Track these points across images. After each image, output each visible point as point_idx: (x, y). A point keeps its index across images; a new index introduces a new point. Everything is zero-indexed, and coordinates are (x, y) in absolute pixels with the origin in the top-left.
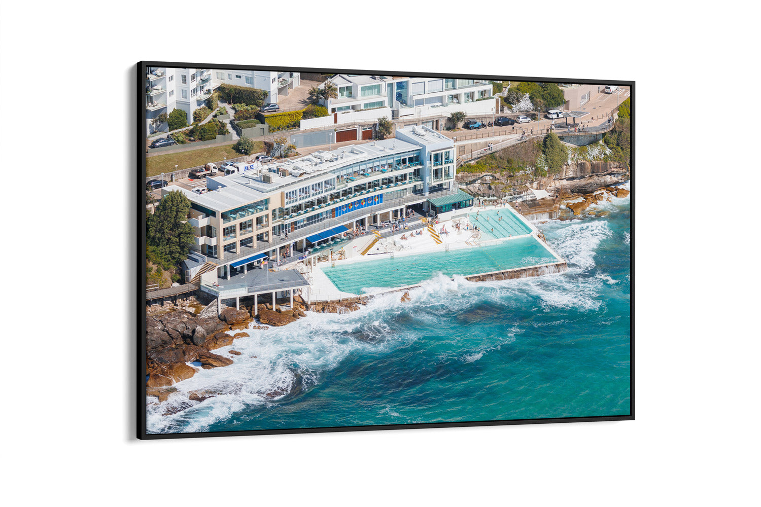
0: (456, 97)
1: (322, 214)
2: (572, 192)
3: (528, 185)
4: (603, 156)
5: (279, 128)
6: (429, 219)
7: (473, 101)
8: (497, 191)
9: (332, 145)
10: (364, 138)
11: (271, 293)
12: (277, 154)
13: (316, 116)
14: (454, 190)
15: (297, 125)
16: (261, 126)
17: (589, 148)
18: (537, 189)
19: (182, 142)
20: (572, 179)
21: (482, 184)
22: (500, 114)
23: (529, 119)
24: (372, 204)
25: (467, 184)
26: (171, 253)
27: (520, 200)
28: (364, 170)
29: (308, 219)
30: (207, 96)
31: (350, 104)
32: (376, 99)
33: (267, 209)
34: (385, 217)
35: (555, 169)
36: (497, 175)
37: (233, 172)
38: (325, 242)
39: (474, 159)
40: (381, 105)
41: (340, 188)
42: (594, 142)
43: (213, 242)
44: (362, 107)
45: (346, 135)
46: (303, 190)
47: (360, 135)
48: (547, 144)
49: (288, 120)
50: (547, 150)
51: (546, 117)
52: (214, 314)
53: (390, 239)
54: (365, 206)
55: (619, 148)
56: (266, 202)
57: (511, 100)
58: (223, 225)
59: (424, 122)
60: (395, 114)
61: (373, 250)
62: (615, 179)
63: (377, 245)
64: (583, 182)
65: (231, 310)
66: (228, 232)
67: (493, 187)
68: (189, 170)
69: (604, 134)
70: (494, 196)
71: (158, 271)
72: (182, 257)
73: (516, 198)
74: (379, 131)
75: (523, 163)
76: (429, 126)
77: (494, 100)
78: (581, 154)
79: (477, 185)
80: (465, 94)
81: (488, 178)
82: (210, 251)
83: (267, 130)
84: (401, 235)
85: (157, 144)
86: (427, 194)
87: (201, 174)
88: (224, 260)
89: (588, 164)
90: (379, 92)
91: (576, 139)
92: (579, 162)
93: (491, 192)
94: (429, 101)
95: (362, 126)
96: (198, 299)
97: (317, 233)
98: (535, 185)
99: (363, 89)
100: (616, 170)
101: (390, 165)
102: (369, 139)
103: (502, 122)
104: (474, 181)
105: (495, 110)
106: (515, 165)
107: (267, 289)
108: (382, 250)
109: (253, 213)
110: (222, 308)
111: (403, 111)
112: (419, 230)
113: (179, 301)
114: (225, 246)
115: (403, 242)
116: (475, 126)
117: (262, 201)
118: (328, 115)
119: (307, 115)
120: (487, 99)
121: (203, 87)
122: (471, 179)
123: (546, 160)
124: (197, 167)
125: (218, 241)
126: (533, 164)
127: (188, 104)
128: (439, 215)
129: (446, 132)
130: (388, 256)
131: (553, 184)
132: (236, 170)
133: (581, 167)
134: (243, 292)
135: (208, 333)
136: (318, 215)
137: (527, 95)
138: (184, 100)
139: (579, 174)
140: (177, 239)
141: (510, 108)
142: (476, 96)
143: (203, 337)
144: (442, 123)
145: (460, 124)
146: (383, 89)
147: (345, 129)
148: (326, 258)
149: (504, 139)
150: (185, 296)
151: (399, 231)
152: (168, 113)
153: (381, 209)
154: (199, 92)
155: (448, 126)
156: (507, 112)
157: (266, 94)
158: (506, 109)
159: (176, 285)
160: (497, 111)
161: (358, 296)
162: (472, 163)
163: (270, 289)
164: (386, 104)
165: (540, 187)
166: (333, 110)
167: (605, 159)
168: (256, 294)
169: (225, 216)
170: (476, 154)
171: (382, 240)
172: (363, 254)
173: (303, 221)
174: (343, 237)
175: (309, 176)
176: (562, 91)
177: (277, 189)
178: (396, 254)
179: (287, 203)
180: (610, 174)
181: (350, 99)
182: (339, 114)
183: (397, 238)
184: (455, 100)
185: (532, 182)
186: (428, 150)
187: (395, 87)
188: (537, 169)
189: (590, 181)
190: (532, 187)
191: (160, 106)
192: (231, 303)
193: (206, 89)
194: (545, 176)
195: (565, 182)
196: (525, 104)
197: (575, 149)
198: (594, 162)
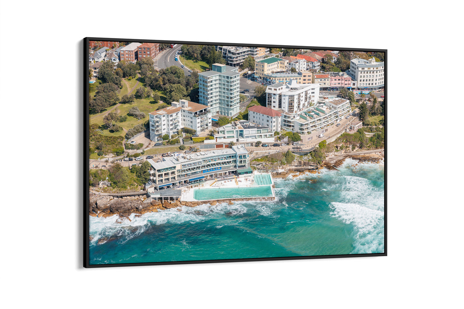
0: (261, 136)
1: (197, 172)
2: (295, 171)
3: (278, 167)
4: (308, 159)
5: (197, 142)
6: (237, 176)
7: (267, 137)
8: (266, 168)
9: (214, 149)
10: (225, 147)
11: (168, 197)
12: (193, 151)
13: (209, 139)
14: (248, 168)
15: (203, 141)
16: (191, 141)
17: (303, 156)
18: (282, 169)
19: (164, 145)
20: (297, 166)
21: (262, 165)
22: (276, 142)
23: (286, 145)
24: (217, 170)
25: (256, 165)
26: (142, 180)
27: (275, 172)
28: (215, 159)
29: (192, 173)
30: (177, 131)
31: (223, 136)
32: (231, 135)
33: (175, 169)
34: (221, 175)
35: (289, 162)
36: (267, 163)
37: (173, 156)
38: (196, 181)
39: (260, 157)
40: (233, 137)
41: (204, 164)
42: (306, 154)
43: (155, 179)
44: (226, 137)
45: (219, 146)
46: (194, 163)
47: (224, 146)
48: (287, 155)
49: (200, 140)
50: (286, 156)
51: (293, 144)
52: (149, 202)
53: (220, 182)
54: (215, 170)
55: (315, 157)
56: (175, 167)
57: (280, 138)
58: (157, 174)
59: (247, 143)
60: (237, 140)
61: (214, 185)
62: (312, 167)
63: (215, 183)
64: (300, 167)
65: (155, 201)
66: (160, 176)
67: (265, 167)
68: (162, 154)
69: (310, 152)
70: (265, 170)
71: (137, 186)
72: (145, 182)
73: (274, 171)
74: (230, 146)
75: (277, 160)
76: (249, 145)
77: (274, 138)
78: (300, 158)
79: (260, 166)
80: (264, 135)
81: (264, 164)
82: (154, 182)
83: (192, 143)
84: (224, 181)
85: (156, 145)
86: (237, 168)
87: (165, 155)
88: (158, 185)
89: (302, 162)
90: (233, 133)
91: (300, 153)
92: (299, 161)
93: (264, 169)
94: (251, 137)
95: (225, 143)
96: (147, 196)
97: (193, 178)
98: (281, 167)
99: (227, 132)
100: (312, 164)
101: (225, 158)
102: (227, 148)
103: (275, 145)
104: (259, 164)
105: (274, 141)
106: (274, 160)
107: (167, 196)
108: (217, 185)
109: (170, 170)
110: (152, 200)
111: (241, 139)
112: (231, 180)
113: (141, 196)
114: (158, 180)
115: (225, 184)
116: (265, 146)
117: (173, 167)
118: (214, 139)
119: (207, 139)
120: (272, 137)
121: (176, 128)
122: (258, 164)
123: (286, 159)
124: (164, 153)
125: (156, 178)
126: (280, 161)
127: (169, 133)
128: (239, 176)
129: (255, 147)
130: (218, 187)
131: (288, 167)
132: (174, 155)
133: (300, 162)
134: (159, 196)
135: (143, 208)
136: (196, 172)
137: (287, 137)
138: (168, 131)
139: (299, 165)
140: (144, 177)
141: (280, 141)
142: (268, 136)
143: (141, 210)
144: (254, 144)
145: (261, 145)
146: (234, 132)
147: (219, 144)
148: (197, 186)
149: (273, 151)
150: (143, 195)
151: (224, 180)
152: (163, 135)
153: (219, 172)
154: (174, 129)
155: (256, 145)
156: (279, 142)
157: (195, 131)
158: (278, 141)
159: (142, 191)
160: (275, 141)
161: (198, 201)
162: (260, 158)
163: (168, 196)
164: (235, 137)
165: (283, 168)
166: (216, 138)
167: (309, 161)
168: (163, 197)
169: (159, 171)
170: (260, 156)
171: (217, 182)
172: (210, 186)
173: (190, 173)
174: (203, 180)
175: (193, 160)
176: (300, 136)
177: (180, 163)
178: (221, 187)
179: (183, 168)
180: (311, 166)
181: (223, 135)
182: (218, 139)
183: (223, 182)
184: (261, 137)
185: (280, 166)
186: (238, 154)
187: (239, 132)
188: (282, 162)
189: (303, 167)
190: (280, 168)
191: (160, 133)
192: (155, 199)
193: (177, 128)
194: (285, 165)
195: (294, 167)
196: (286, 140)
197: (298, 157)
198: (305, 161)
